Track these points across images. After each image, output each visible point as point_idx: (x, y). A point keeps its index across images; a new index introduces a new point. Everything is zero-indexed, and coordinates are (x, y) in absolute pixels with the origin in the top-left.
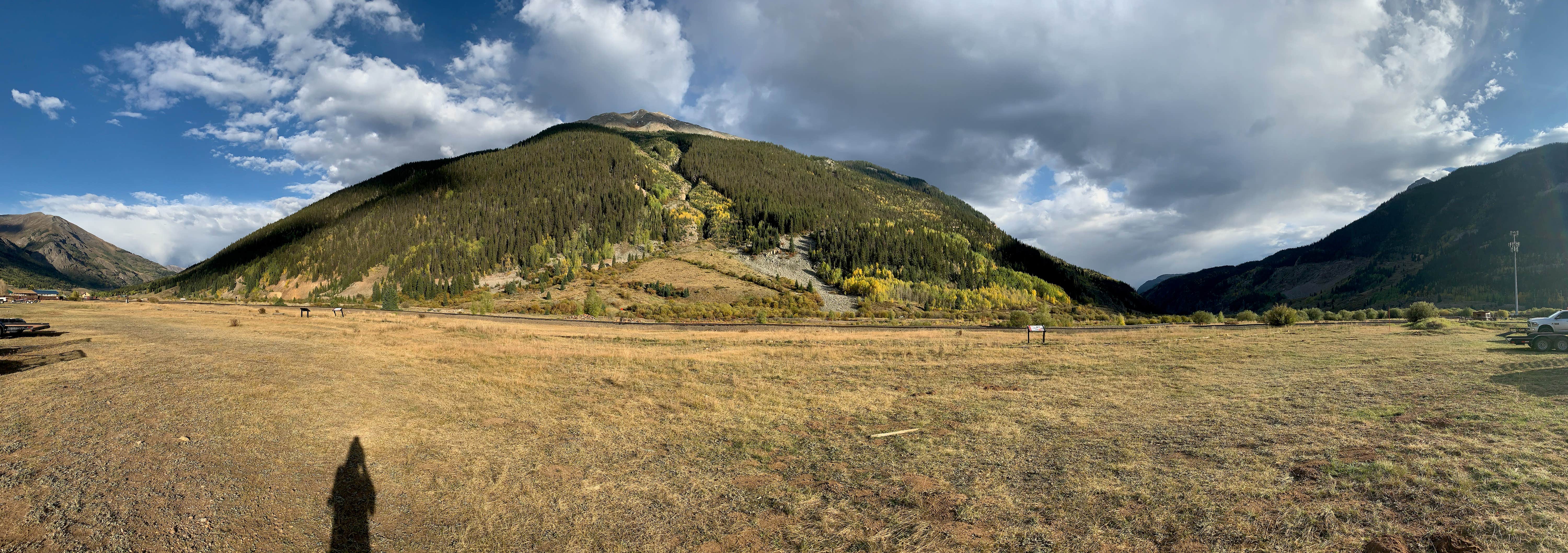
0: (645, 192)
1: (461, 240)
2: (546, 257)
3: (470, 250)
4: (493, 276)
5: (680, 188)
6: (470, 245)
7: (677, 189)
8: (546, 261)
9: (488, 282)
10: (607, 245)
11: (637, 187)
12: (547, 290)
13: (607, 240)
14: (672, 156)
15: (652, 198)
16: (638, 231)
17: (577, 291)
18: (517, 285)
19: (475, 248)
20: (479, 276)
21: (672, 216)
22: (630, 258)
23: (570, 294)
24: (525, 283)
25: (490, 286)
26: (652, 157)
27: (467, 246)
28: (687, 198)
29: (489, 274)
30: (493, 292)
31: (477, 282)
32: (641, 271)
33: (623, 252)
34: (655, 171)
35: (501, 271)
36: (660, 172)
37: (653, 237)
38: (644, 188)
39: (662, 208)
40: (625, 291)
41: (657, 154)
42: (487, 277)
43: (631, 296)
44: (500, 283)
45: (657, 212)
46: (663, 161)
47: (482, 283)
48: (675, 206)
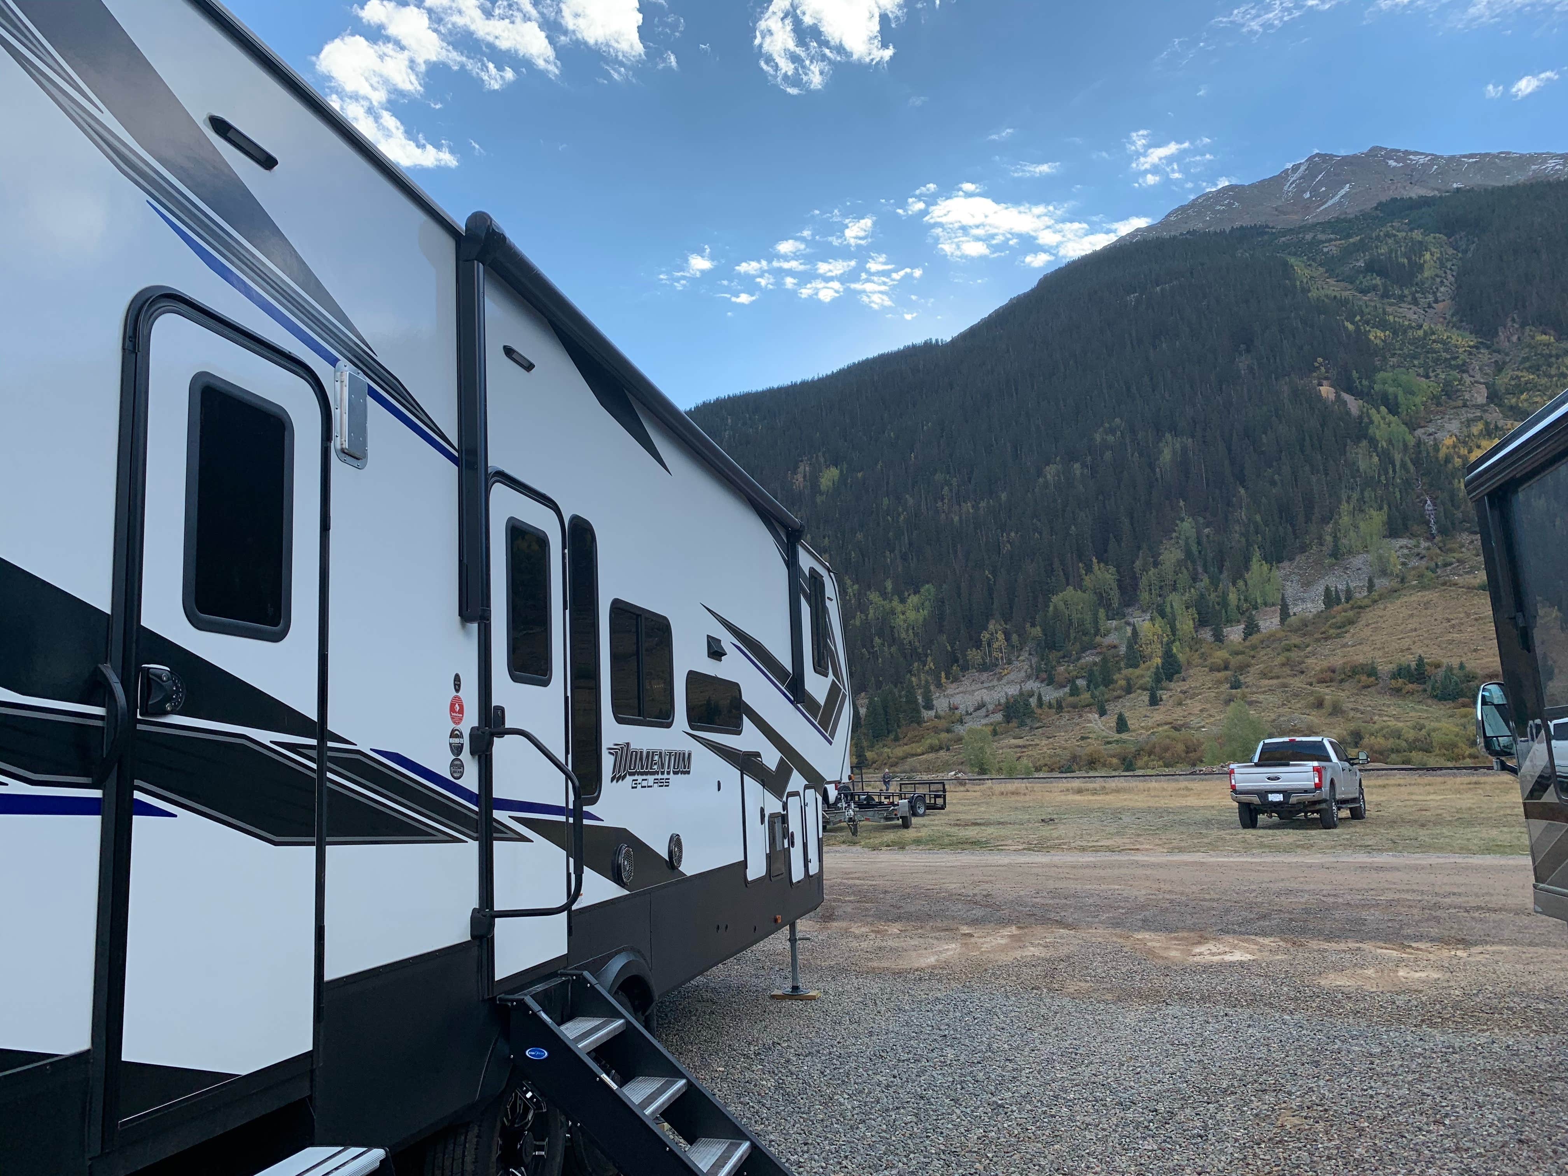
0: (1353, 405)
1: (874, 596)
2: (1096, 621)
3: (900, 620)
4: (966, 682)
5: (1463, 368)
6: (899, 608)
7: (1455, 373)
8: (1097, 632)
9: (957, 700)
10: (1258, 568)
11: (1326, 391)
12: (1114, 709)
13: (1257, 555)
14: (1426, 274)
15: (1376, 417)
16: (1346, 520)
17: (1195, 706)
18: (1033, 701)
19: (912, 615)
20: (932, 688)
21: (1448, 460)
22: (1331, 599)
23: (1178, 714)
24: (1051, 694)
25: (962, 709)
26: (1364, 292)
27: (893, 612)
28: (1494, 397)
29: (956, 680)
30: (977, 724)
31: (929, 706)
32: (1367, 631)
33: (1307, 584)
34: (1377, 336)
35: (984, 668)
36: (1395, 333)
37: (1393, 531)
38: (1350, 390)
39: (1411, 441)
40: (1328, 693)
41: (1378, 281)
42: (951, 689)
43: (1347, 706)
44: (987, 699)
45: (1398, 457)
46: (1402, 298)
47: (941, 704)
48: (1454, 426)
